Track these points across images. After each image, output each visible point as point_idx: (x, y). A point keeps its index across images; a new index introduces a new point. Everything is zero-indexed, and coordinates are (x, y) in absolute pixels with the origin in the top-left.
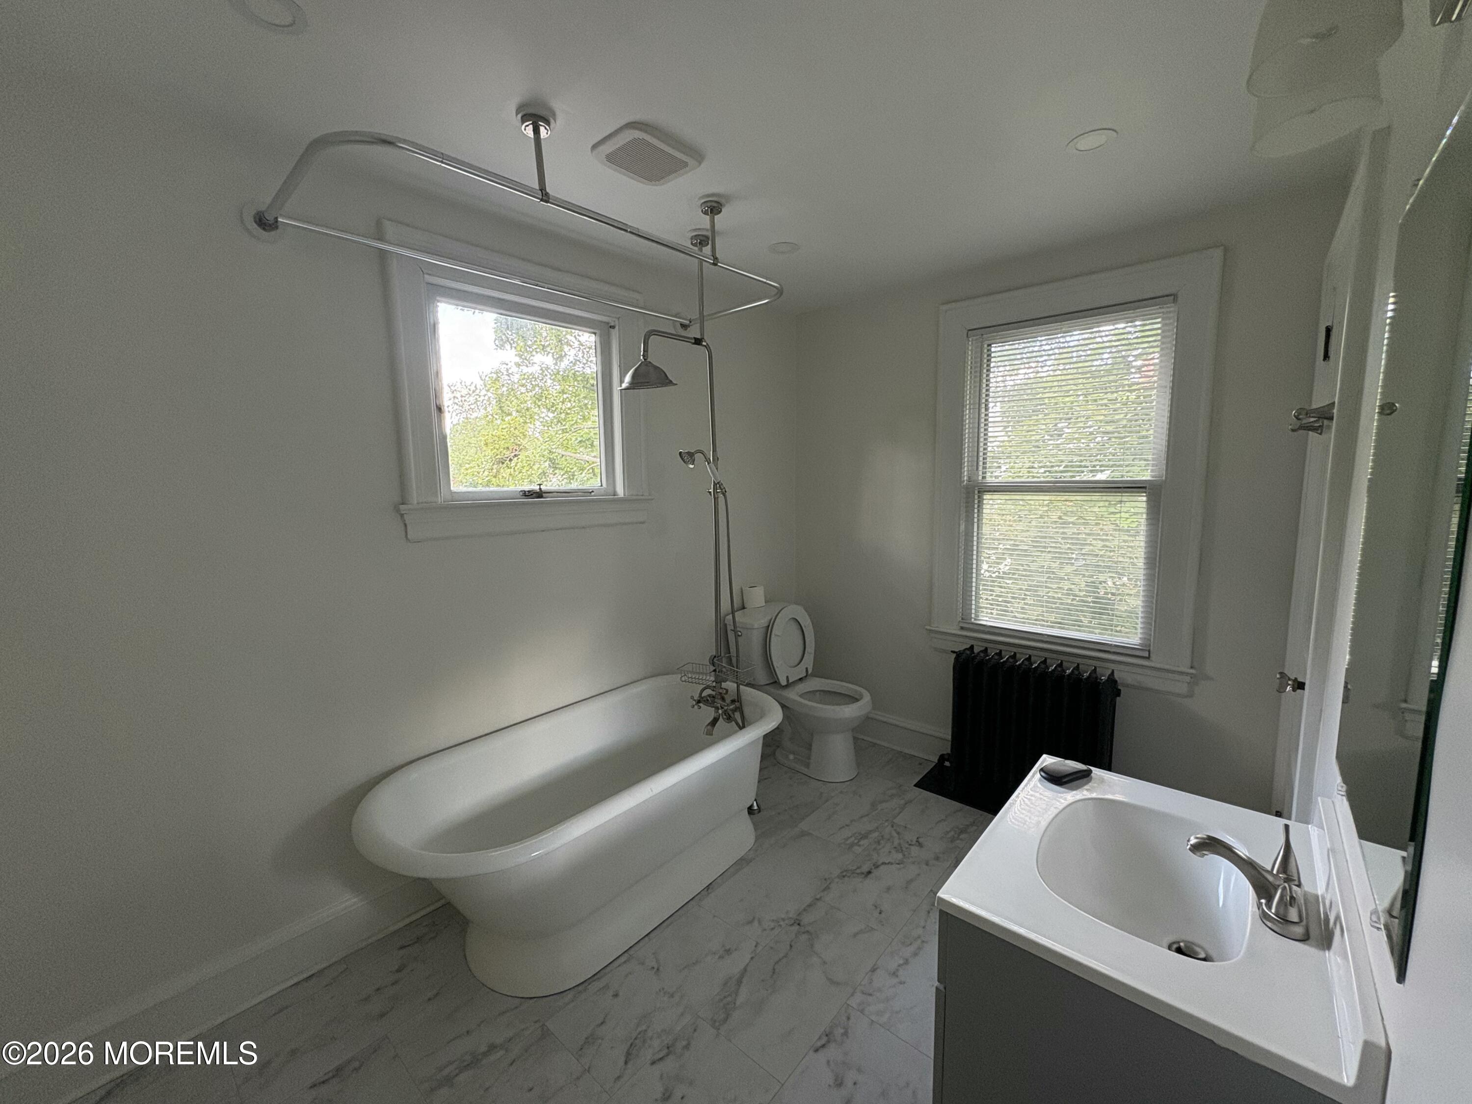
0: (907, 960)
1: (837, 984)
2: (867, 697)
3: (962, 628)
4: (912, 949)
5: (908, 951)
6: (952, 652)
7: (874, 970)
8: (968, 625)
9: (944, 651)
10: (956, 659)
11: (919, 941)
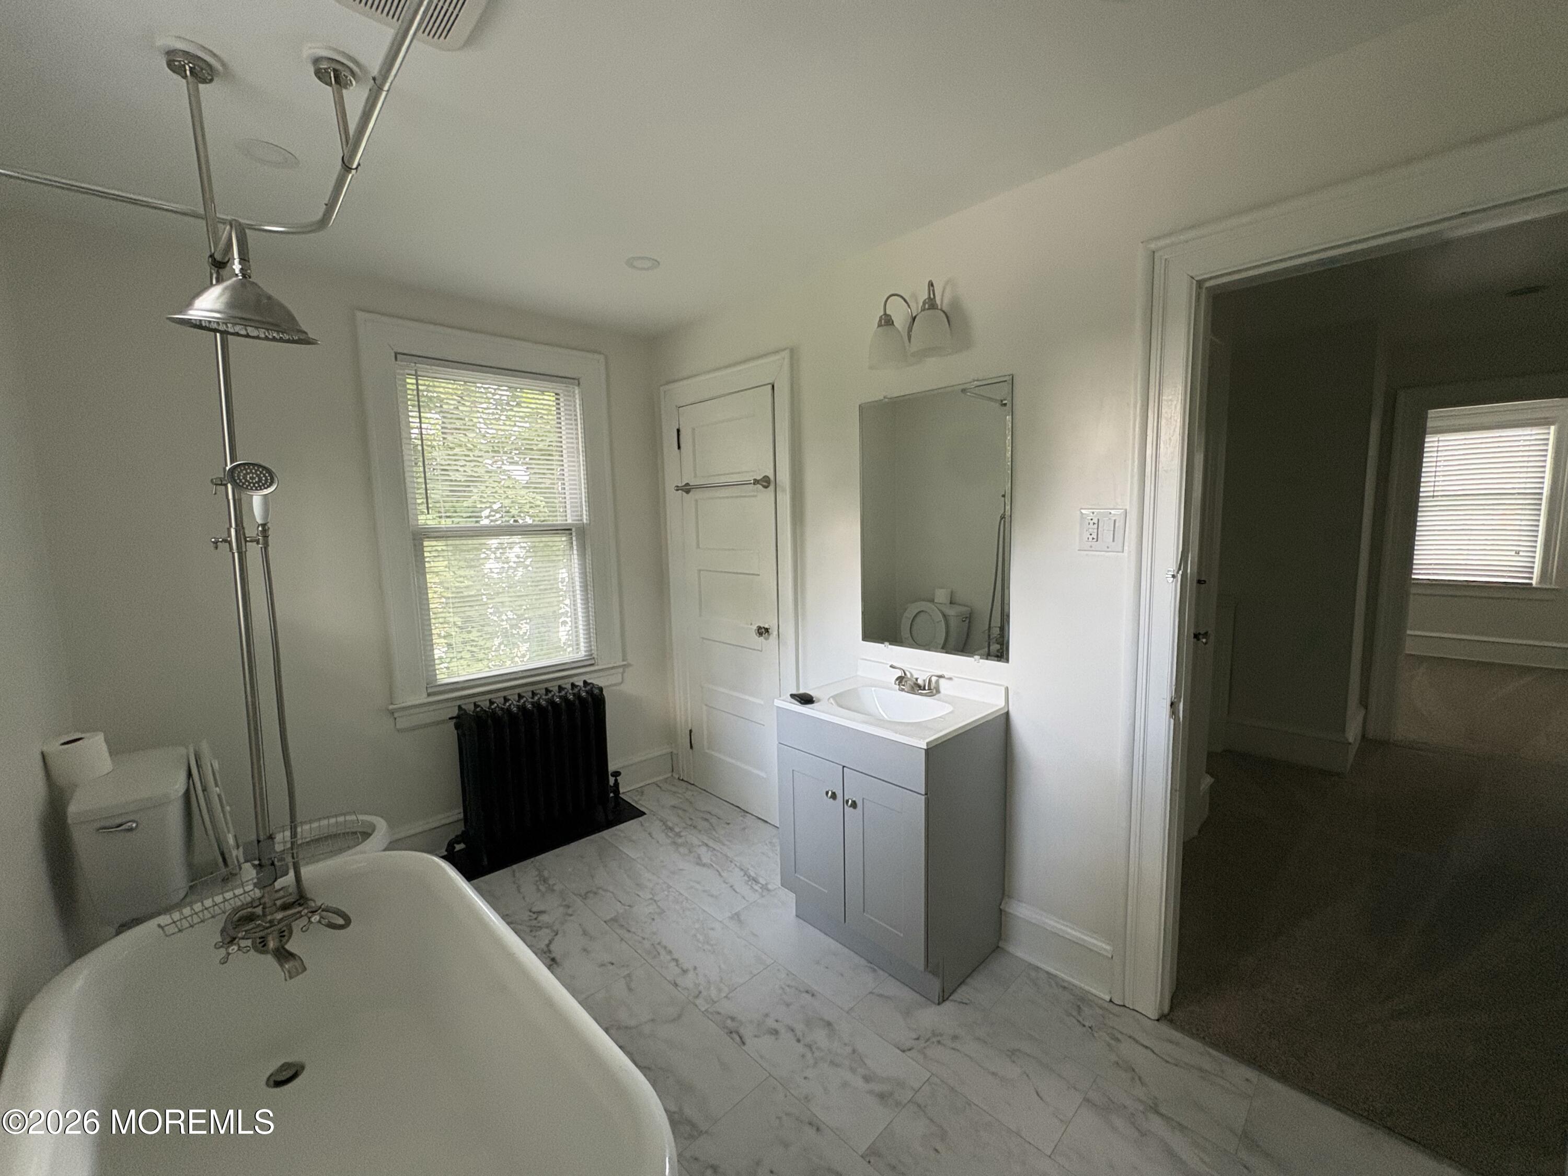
0: (673, 959)
1: (679, 1016)
2: (381, 824)
3: (429, 695)
4: (662, 952)
5: (665, 957)
6: (450, 719)
7: (676, 985)
8: (435, 689)
9: (443, 722)
10: (457, 727)
11: (658, 947)
